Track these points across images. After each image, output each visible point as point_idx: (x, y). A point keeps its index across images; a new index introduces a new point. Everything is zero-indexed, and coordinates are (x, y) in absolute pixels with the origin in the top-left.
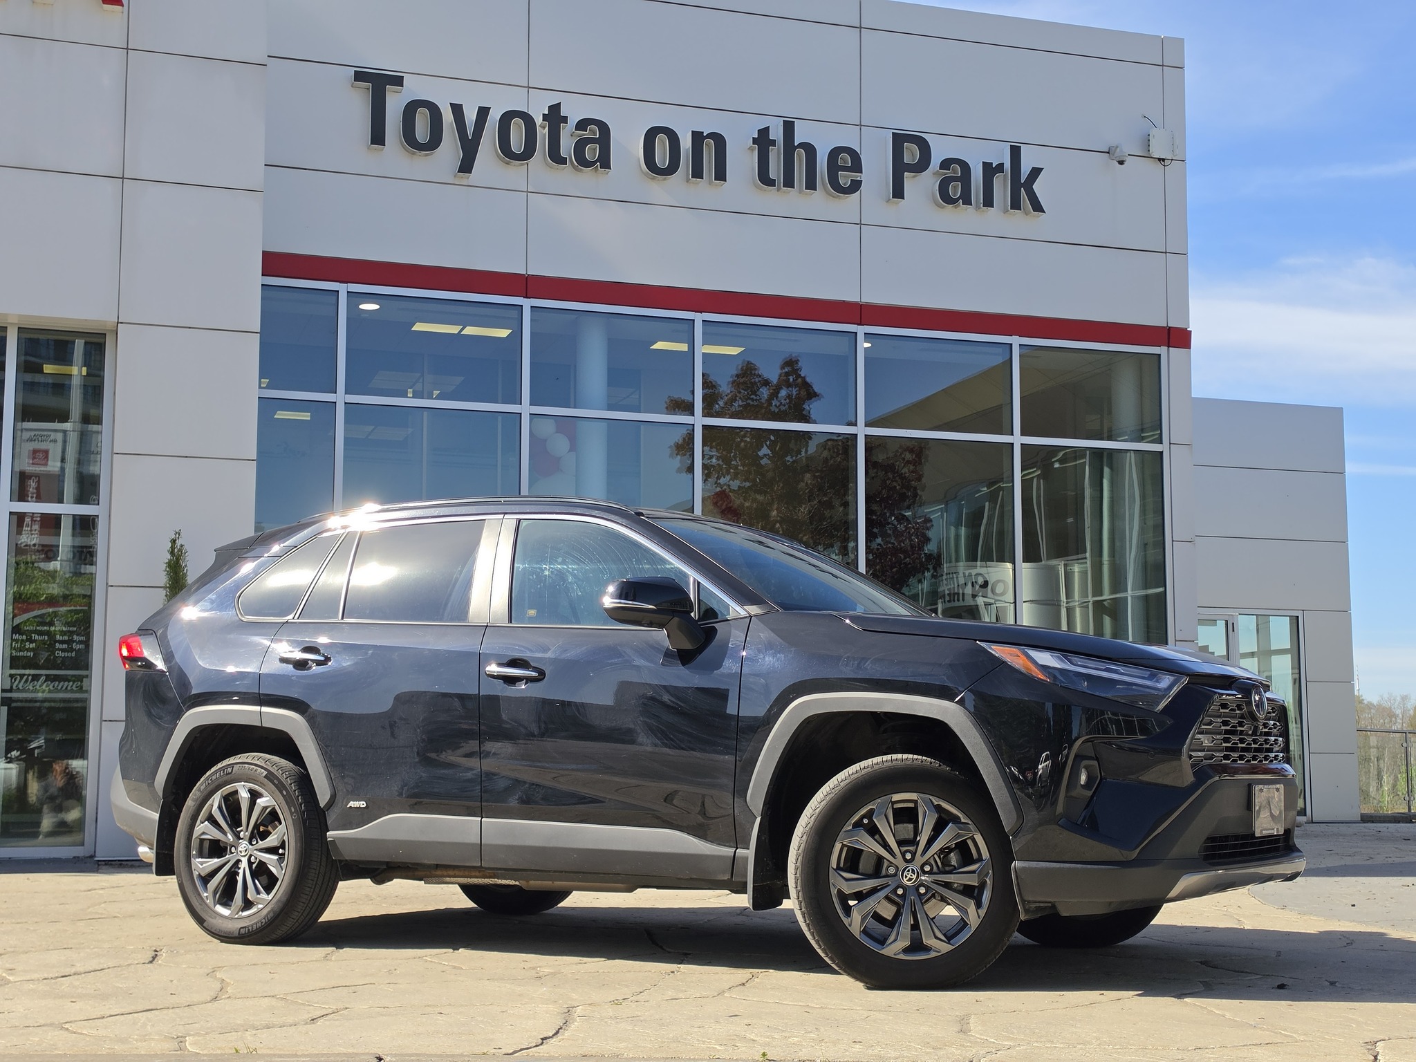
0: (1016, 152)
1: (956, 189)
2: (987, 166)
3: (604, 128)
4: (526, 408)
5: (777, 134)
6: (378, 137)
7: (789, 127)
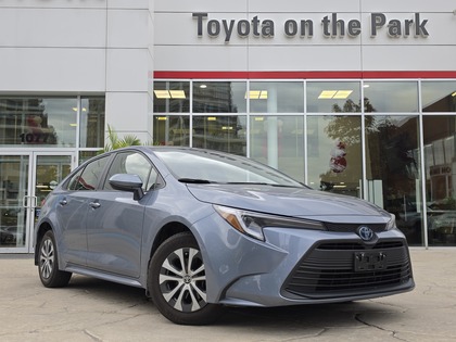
0: (417, 15)
1: (395, 30)
2: (406, 21)
3: (271, 22)
4: (248, 113)
5: (330, 18)
6: (200, 33)
7: (334, 15)
